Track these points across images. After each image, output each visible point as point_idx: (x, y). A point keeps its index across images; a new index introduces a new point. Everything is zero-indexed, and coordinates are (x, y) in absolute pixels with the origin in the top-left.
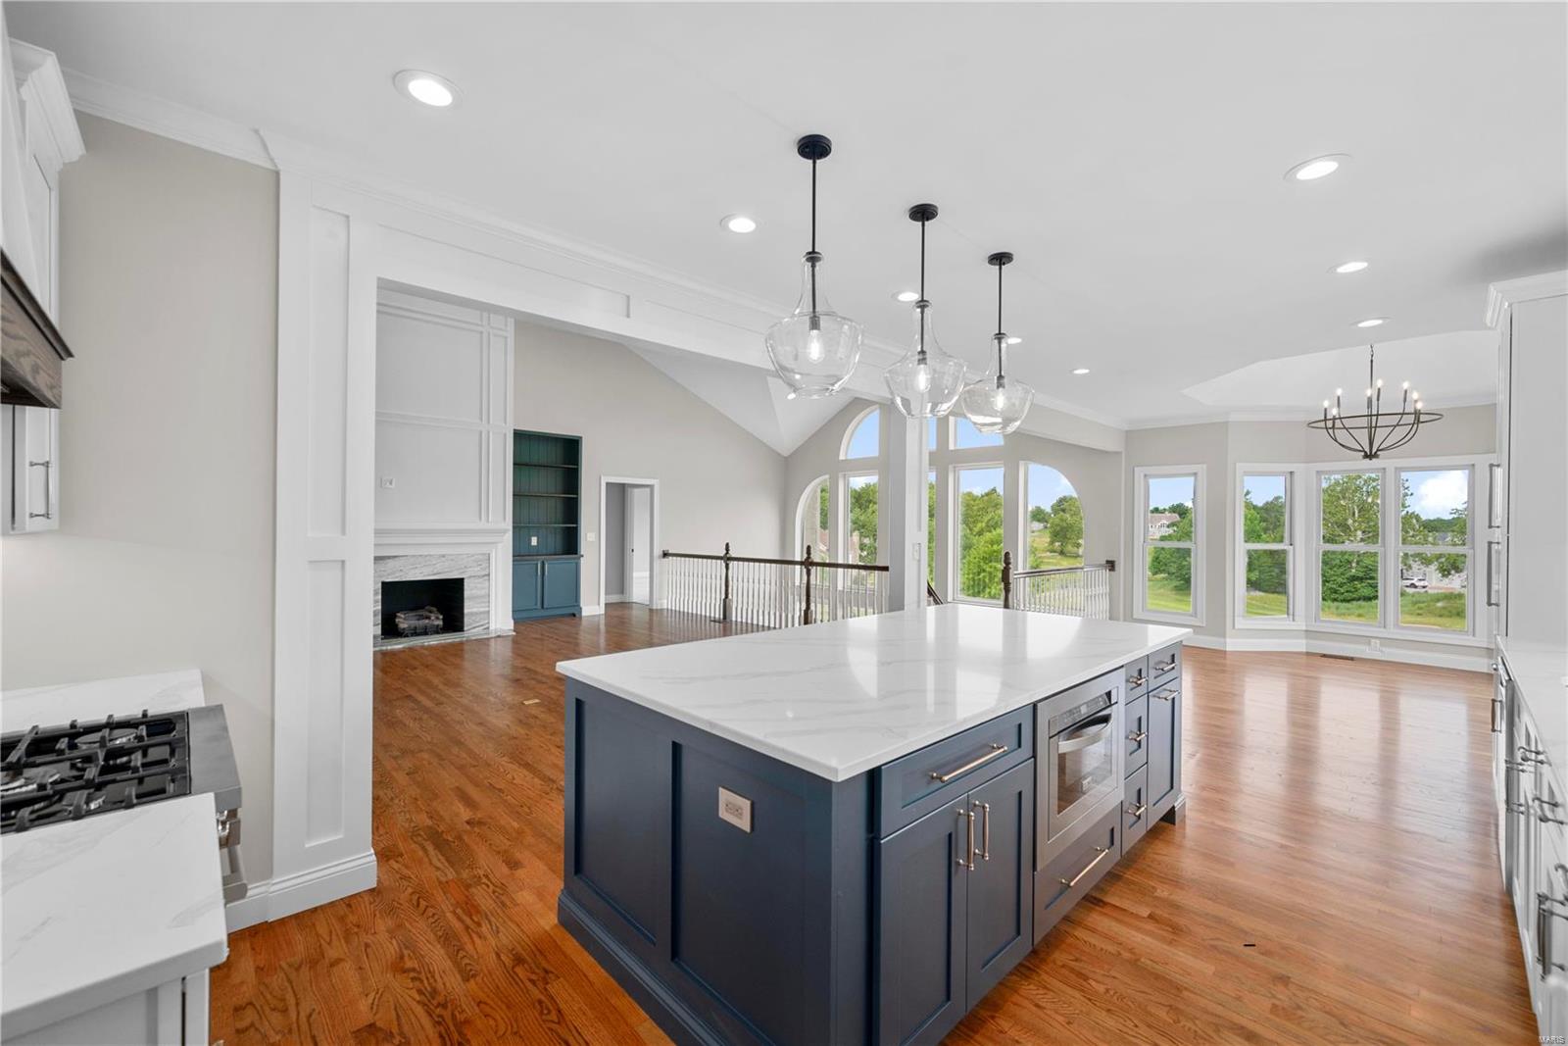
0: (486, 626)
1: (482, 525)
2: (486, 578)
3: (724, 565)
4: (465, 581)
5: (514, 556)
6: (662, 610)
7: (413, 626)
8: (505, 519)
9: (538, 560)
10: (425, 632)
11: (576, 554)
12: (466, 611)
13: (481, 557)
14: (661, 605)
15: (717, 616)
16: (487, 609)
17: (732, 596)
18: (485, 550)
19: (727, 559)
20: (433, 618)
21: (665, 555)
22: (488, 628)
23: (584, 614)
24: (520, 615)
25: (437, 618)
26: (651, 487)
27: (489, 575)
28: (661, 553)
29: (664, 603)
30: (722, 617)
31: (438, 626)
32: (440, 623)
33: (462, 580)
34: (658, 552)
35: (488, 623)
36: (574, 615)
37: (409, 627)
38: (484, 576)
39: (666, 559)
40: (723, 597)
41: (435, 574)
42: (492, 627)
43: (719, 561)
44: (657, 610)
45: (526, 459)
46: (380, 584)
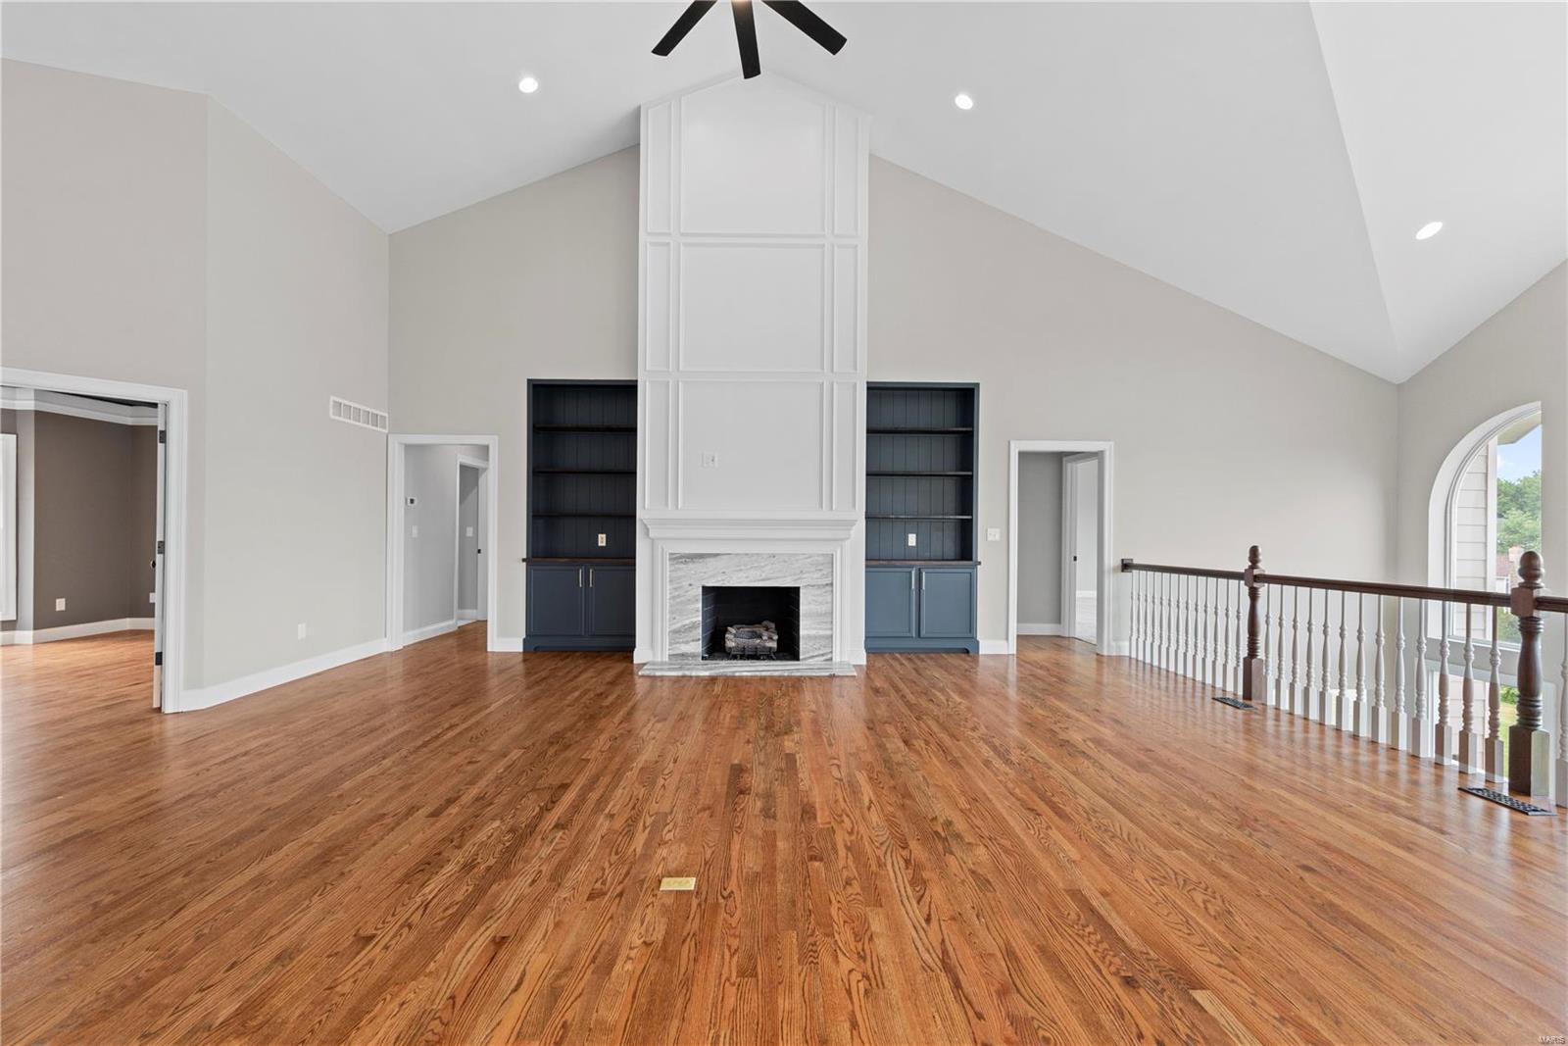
0: (829, 656)
1: (825, 514)
2: (829, 588)
3: (1245, 590)
4: (801, 591)
5: (867, 560)
6: (1119, 658)
7: (741, 646)
8: (854, 505)
9: (912, 567)
10: (754, 655)
11: (971, 559)
12: (802, 632)
13: (821, 559)
14: (1119, 648)
15: (1230, 688)
16: (829, 633)
17: (1267, 653)
18: (827, 549)
19: (1253, 579)
20: (765, 638)
21: (1126, 566)
22: (831, 659)
23: (982, 651)
24: (875, 646)
25: (771, 638)
26: (1098, 455)
27: (832, 584)
28: (1120, 563)
29: (1123, 644)
30: (1240, 692)
31: (770, 648)
32: (774, 645)
33: (798, 588)
34: (1112, 560)
35: (831, 652)
36: (968, 652)
37: (736, 647)
38: (827, 585)
39: (1127, 575)
40: (1244, 652)
41: (763, 580)
42: (837, 659)
43: (1234, 583)
44: (1109, 657)
45: (887, 422)
46: (701, 589)
